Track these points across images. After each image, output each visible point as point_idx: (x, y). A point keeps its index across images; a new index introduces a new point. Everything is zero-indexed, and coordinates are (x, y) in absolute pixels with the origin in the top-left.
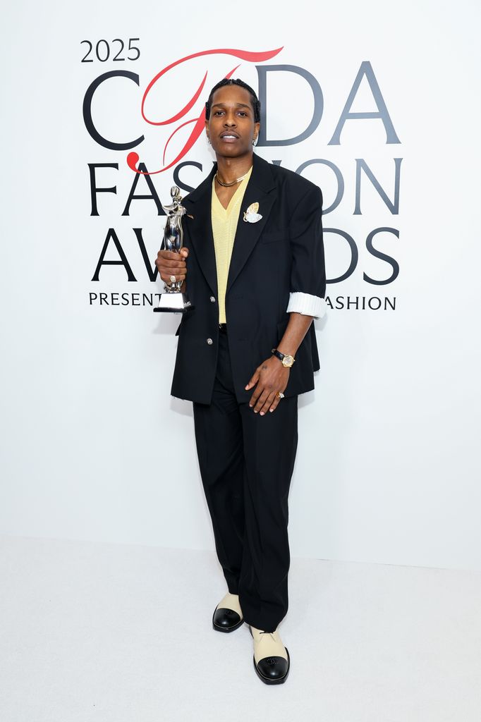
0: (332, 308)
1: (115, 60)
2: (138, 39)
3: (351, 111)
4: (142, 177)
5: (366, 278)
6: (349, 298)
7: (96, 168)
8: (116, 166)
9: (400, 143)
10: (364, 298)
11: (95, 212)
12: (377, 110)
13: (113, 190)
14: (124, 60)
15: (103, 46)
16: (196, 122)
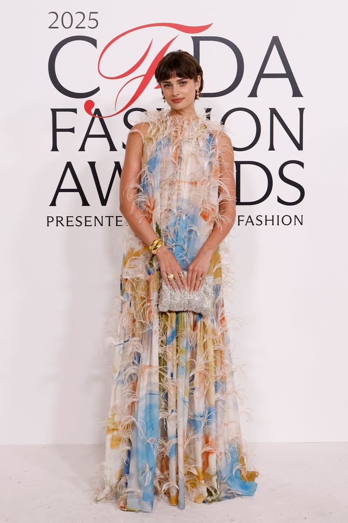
0: (253, 225)
1: (77, 27)
2: (97, 13)
3: (265, 72)
4: (97, 120)
5: (280, 200)
6: (266, 216)
7: (57, 112)
8: (75, 111)
10: (278, 216)
11: (55, 148)
12: (284, 72)
13: (72, 130)
14: (84, 28)
15: (67, 16)
16: (143, 77)
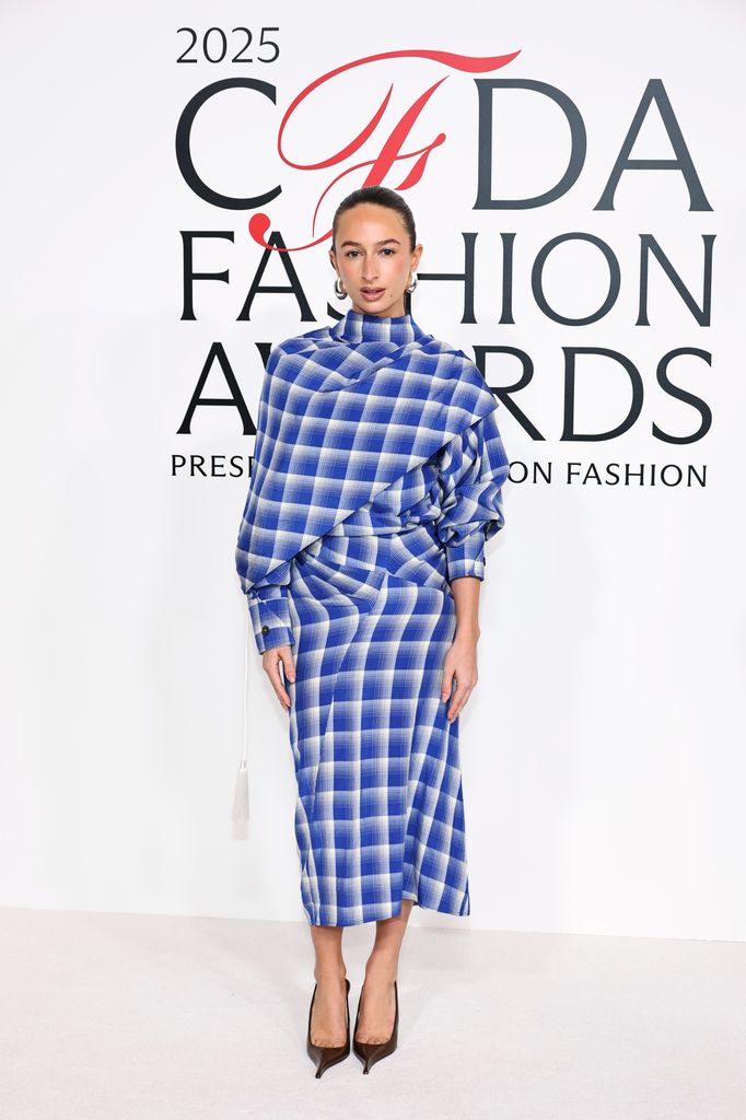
0: (599, 483)
1: (235, 60)
2: (277, 29)
3: (632, 157)
4: (275, 255)
5: (657, 433)
6: (627, 466)
7: (194, 239)
8: (229, 236)
9: (712, 210)
10: (653, 466)
11: (188, 314)
12: (673, 157)
13: (224, 277)
14: (251, 61)
15: (215, 38)
16: (371, 167)
